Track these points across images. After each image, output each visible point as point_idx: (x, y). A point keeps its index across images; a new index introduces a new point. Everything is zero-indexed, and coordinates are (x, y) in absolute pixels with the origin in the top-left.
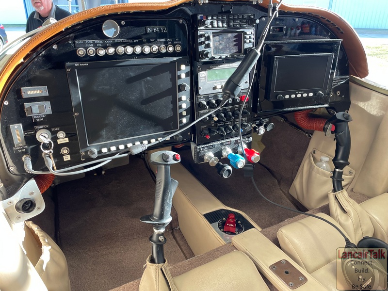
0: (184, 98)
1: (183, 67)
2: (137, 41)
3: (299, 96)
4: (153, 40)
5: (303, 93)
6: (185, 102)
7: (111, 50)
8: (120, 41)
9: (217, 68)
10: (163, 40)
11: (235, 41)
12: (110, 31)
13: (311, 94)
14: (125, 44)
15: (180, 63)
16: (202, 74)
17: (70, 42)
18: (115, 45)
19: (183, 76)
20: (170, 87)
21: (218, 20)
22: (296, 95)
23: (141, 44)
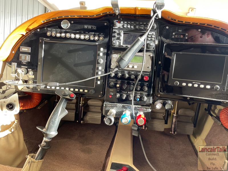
0: (100, 68)
1: (102, 49)
2: (78, 32)
3: (196, 86)
4: (87, 32)
5: (200, 84)
6: (100, 71)
7: (63, 35)
8: (69, 31)
10: (93, 33)
12: (65, 25)
13: (208, 87)
14: (71, 33)
15: (100, 46)
16: (114, 56)
17: (45, 29)
18: (66, 32)
19: (101, 54)
20: (93, 59)
21: (127, 24)
22: (193, 84)
23: (80, 33)
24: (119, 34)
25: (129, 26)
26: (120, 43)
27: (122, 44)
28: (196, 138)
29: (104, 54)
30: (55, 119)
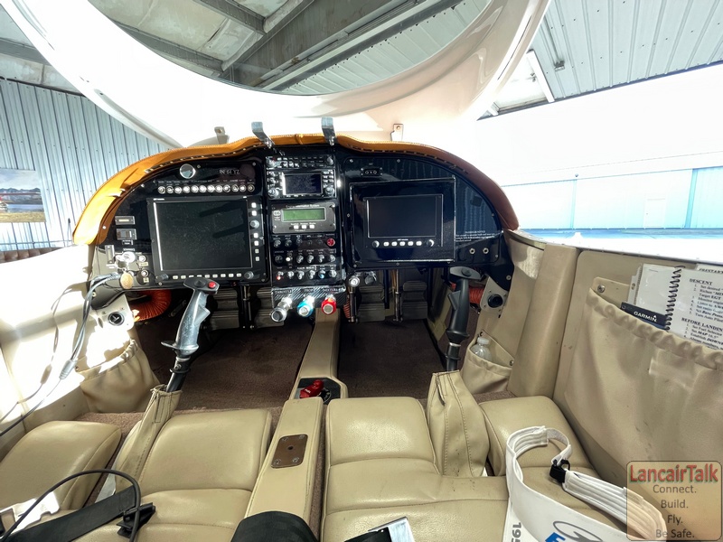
0: (256, 235)
1: (254, 205)
2: (211, 181)
3: (403, 244)
4: (226, 181)
5: (408, 241)
6: (257, 239)
7: (186, 189)
8: (196, 181)
9: (294, 208)
10: (236, 181)
11: (312, 181)
12: (188, 173)
13: (419, 243)
14: (199, 185)
15: (251, 200)
16: (276, 213)
17: (154, 182)
18: (190, 184)
19: (254, 213)
20: (242, 223)
21: (288, 161)
22: (398, 243)
23: (215, 184)
24: (277, 178)
25: (291, 165)
26: (281, 192)
27: (284, 193)
28: (434, 321)
29: (259, 212)
30: (189, 325)
